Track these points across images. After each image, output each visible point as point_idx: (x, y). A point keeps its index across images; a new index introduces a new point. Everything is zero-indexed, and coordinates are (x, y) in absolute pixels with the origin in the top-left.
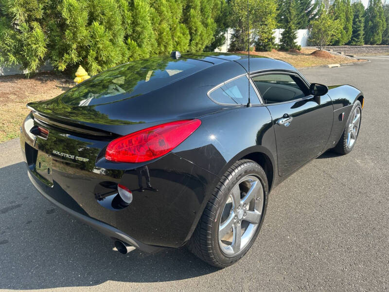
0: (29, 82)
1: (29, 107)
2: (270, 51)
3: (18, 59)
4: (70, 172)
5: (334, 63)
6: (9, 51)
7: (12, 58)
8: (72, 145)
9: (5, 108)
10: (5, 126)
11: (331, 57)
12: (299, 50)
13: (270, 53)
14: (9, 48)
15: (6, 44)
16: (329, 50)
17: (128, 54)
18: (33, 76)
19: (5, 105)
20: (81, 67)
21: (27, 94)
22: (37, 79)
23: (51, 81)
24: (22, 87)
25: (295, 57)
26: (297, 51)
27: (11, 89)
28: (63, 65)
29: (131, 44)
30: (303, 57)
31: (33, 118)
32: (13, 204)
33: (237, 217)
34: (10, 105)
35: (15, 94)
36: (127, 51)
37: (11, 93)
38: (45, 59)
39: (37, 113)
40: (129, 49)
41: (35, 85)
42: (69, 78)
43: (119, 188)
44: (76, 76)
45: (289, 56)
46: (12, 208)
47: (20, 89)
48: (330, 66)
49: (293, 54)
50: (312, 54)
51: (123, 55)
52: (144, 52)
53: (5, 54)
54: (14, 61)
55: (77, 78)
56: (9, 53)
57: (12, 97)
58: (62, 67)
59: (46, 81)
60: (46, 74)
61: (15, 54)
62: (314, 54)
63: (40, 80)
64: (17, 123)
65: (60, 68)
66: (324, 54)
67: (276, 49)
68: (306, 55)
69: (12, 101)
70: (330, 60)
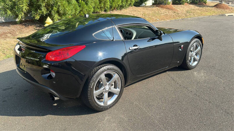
0: (18, 26)
1: (18, 40)
2: (183, 4)
3: (12, 13)
4: (34, 68)
5: (230, 13)
6: (7, 8)
7: (9, 12)
8: (35, 55)
9: (5, 41)
10: (5, 51)
11: (229, 8)
12: (205, 3)
13: (183, 5)
14: (8, 7)
15: (6, 4)
16: (229, 3)
17: (79, 9)
18: (21, 22)
19: (5, 39)
20: (48, 18)
21: (17, 33)
22: (23, 25)
23: (31, 25)
24: (14, 29)
25: (201, 8)
26: (204, 4)
27: (8, 30)
28: (37, 16)
29: (81, 3)
30: (207, 8)
31: (19, 44)
32: (9, 87)
33: (105, 89)
34: (8, 39)
35: (11, 33)
36: (78, 8)
37: (9, 33)
38: (28, 13)
39: (21, 42)
40: (80, 6)
41: (22, 28)
42: (42, 24)
43: (51, 72)
44: (46, 23)
45: (197, 8)
46: (9, 89)
47: (14, 30)
48: (227, 15)
49: (199, 7)
50: (214, 6)
51: (76, 10)
52: (89, 7)
53: (5, 10)
54: (10, 14)
55: (46, 24)
56: (7, 10)
57: (9, 35)
58: (38, 17)
59: (28, 25)
60: (28, 21)
61: (11, 10)
62: (216, 6)
63: (25, 25)
64: (11, 49)
65: (36, 18)
66: (223, 6)
67: (188, 3)
68: (210, 7)
69: (9, 37)
70: (227, 11)
